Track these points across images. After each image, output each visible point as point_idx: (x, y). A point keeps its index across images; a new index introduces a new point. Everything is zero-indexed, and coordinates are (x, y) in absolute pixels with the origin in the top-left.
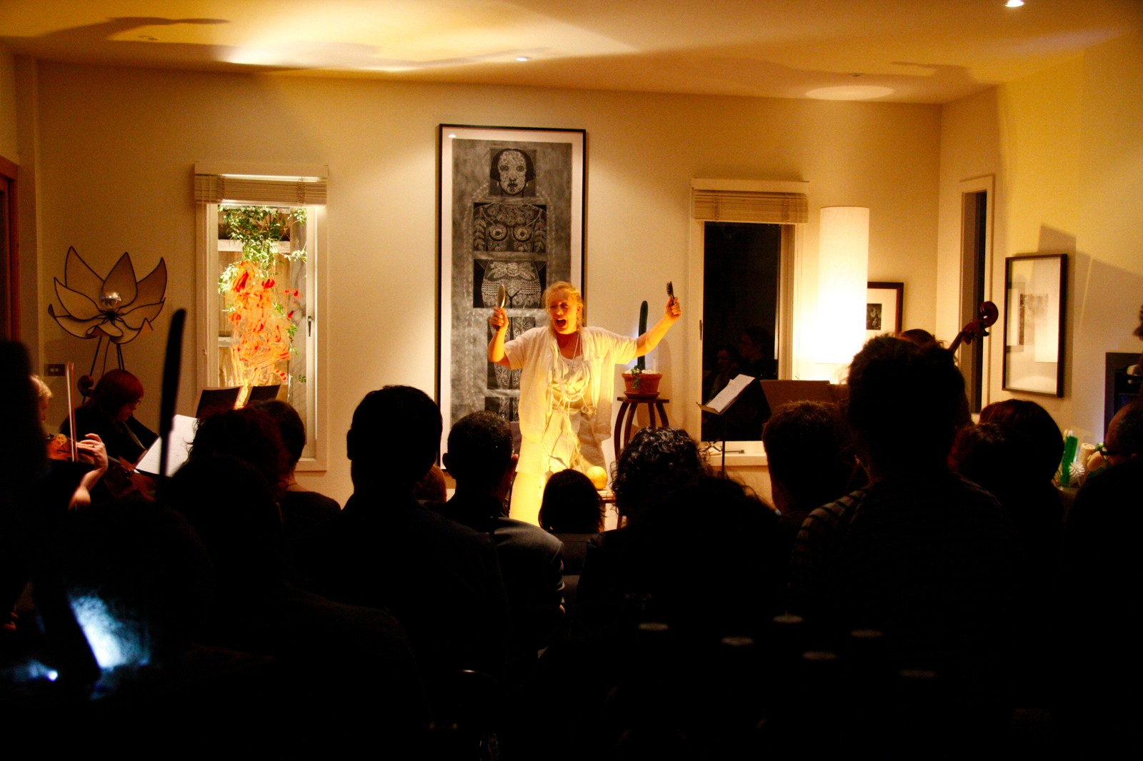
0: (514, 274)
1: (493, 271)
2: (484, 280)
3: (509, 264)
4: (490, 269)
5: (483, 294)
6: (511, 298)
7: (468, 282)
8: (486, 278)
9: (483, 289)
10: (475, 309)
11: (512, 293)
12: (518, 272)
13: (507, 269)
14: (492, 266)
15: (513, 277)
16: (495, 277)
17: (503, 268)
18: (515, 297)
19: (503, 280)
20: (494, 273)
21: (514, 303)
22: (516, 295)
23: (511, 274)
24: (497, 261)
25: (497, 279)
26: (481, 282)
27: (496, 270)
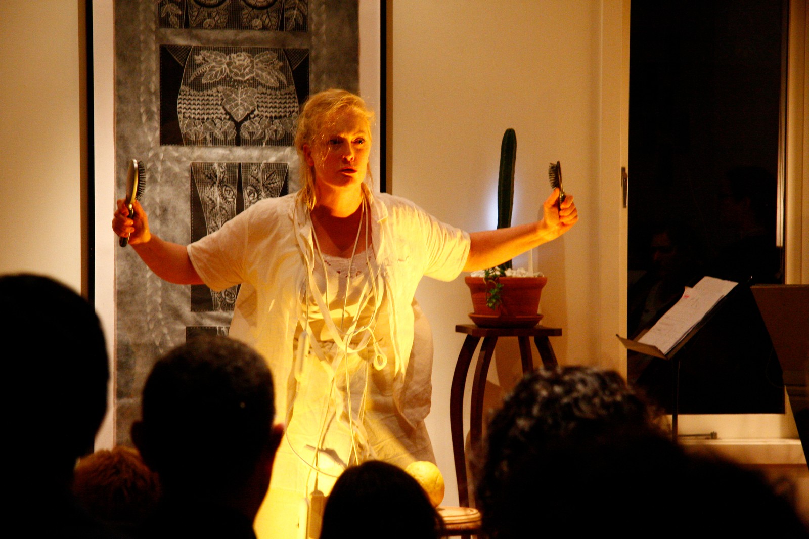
0: (243, 76)
1: (200, 70)
2: (182, 87)
3: (232, 55)
4: (196, 66)
5: (180, 116)
6: (238, 125)
7: (148, 91)
8: (185, 84)
9: (181, 106)
10: (164, 148)
11: (240, 114)
12: (251, 72)
13: (229, 64)
14: (199, 58)
15: (239, 82)
16: (204, 81)
17: (220, 63)
18: (247, 123)
19: (220, 88)
20: (202, 75)
21: (245, 134)
22: (247, 117)
23: (236, 75)
24: (208, 49)
25: (208, 86)
26: (177, 91)
27: (205, 68)
